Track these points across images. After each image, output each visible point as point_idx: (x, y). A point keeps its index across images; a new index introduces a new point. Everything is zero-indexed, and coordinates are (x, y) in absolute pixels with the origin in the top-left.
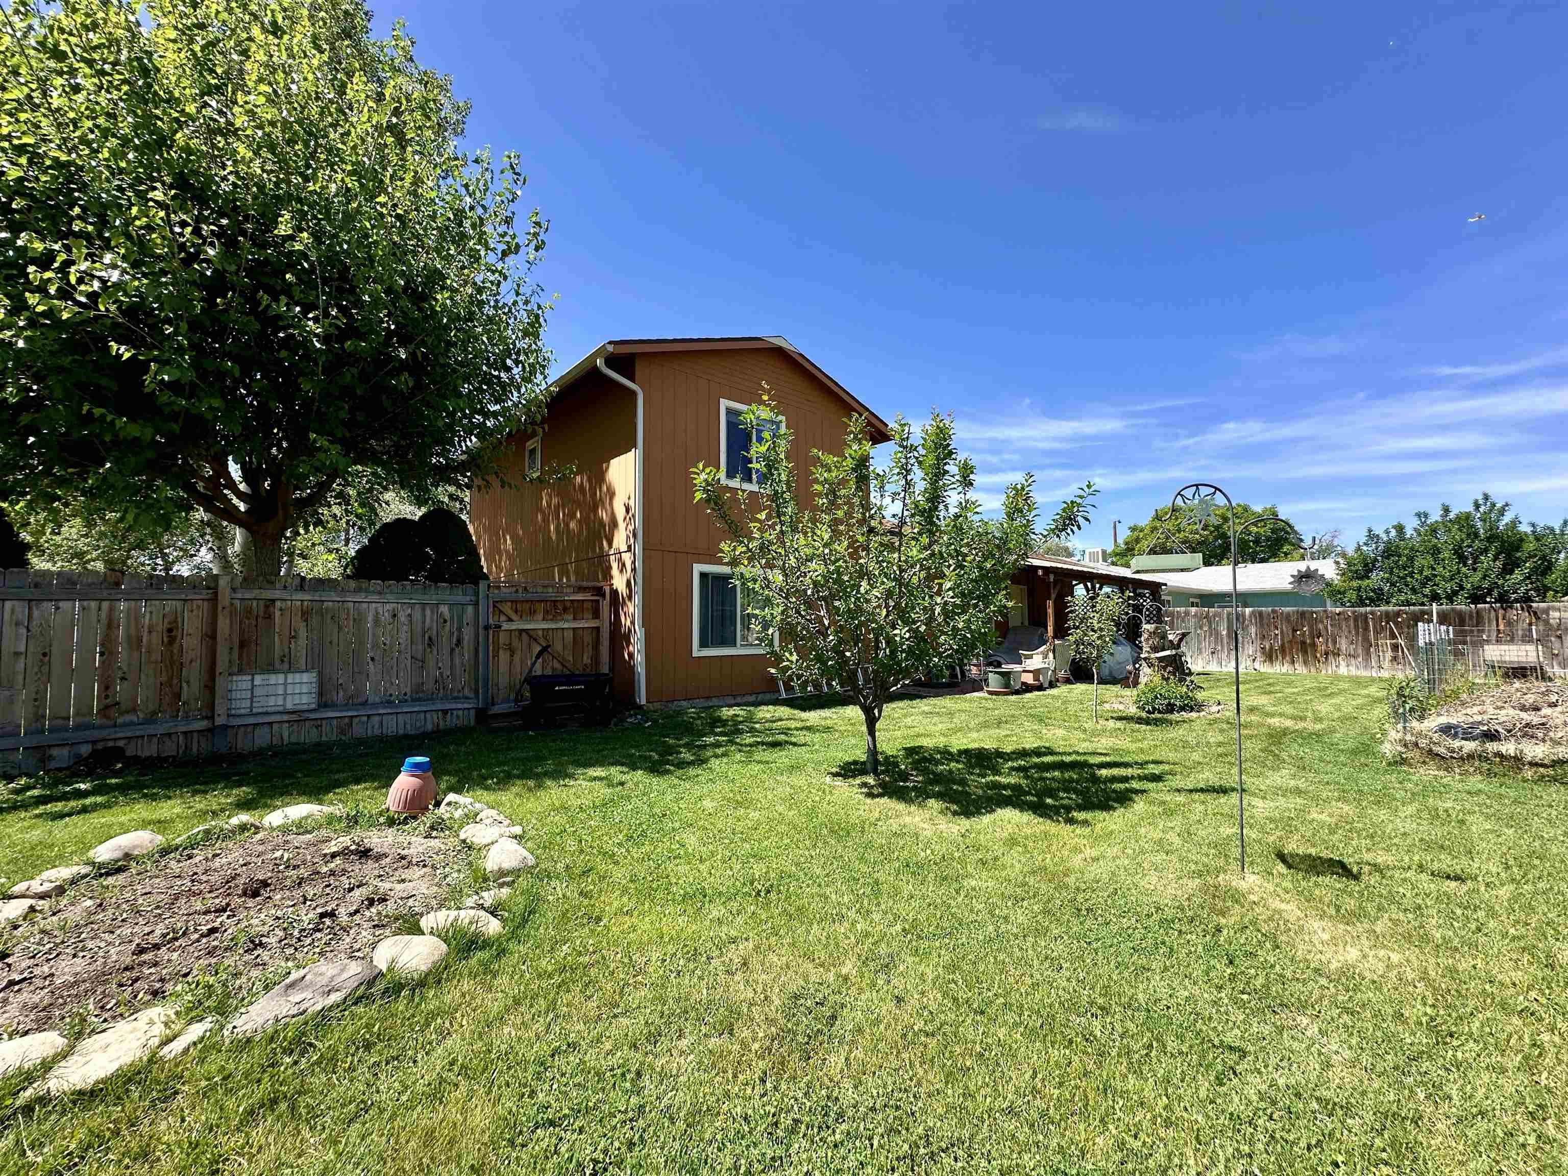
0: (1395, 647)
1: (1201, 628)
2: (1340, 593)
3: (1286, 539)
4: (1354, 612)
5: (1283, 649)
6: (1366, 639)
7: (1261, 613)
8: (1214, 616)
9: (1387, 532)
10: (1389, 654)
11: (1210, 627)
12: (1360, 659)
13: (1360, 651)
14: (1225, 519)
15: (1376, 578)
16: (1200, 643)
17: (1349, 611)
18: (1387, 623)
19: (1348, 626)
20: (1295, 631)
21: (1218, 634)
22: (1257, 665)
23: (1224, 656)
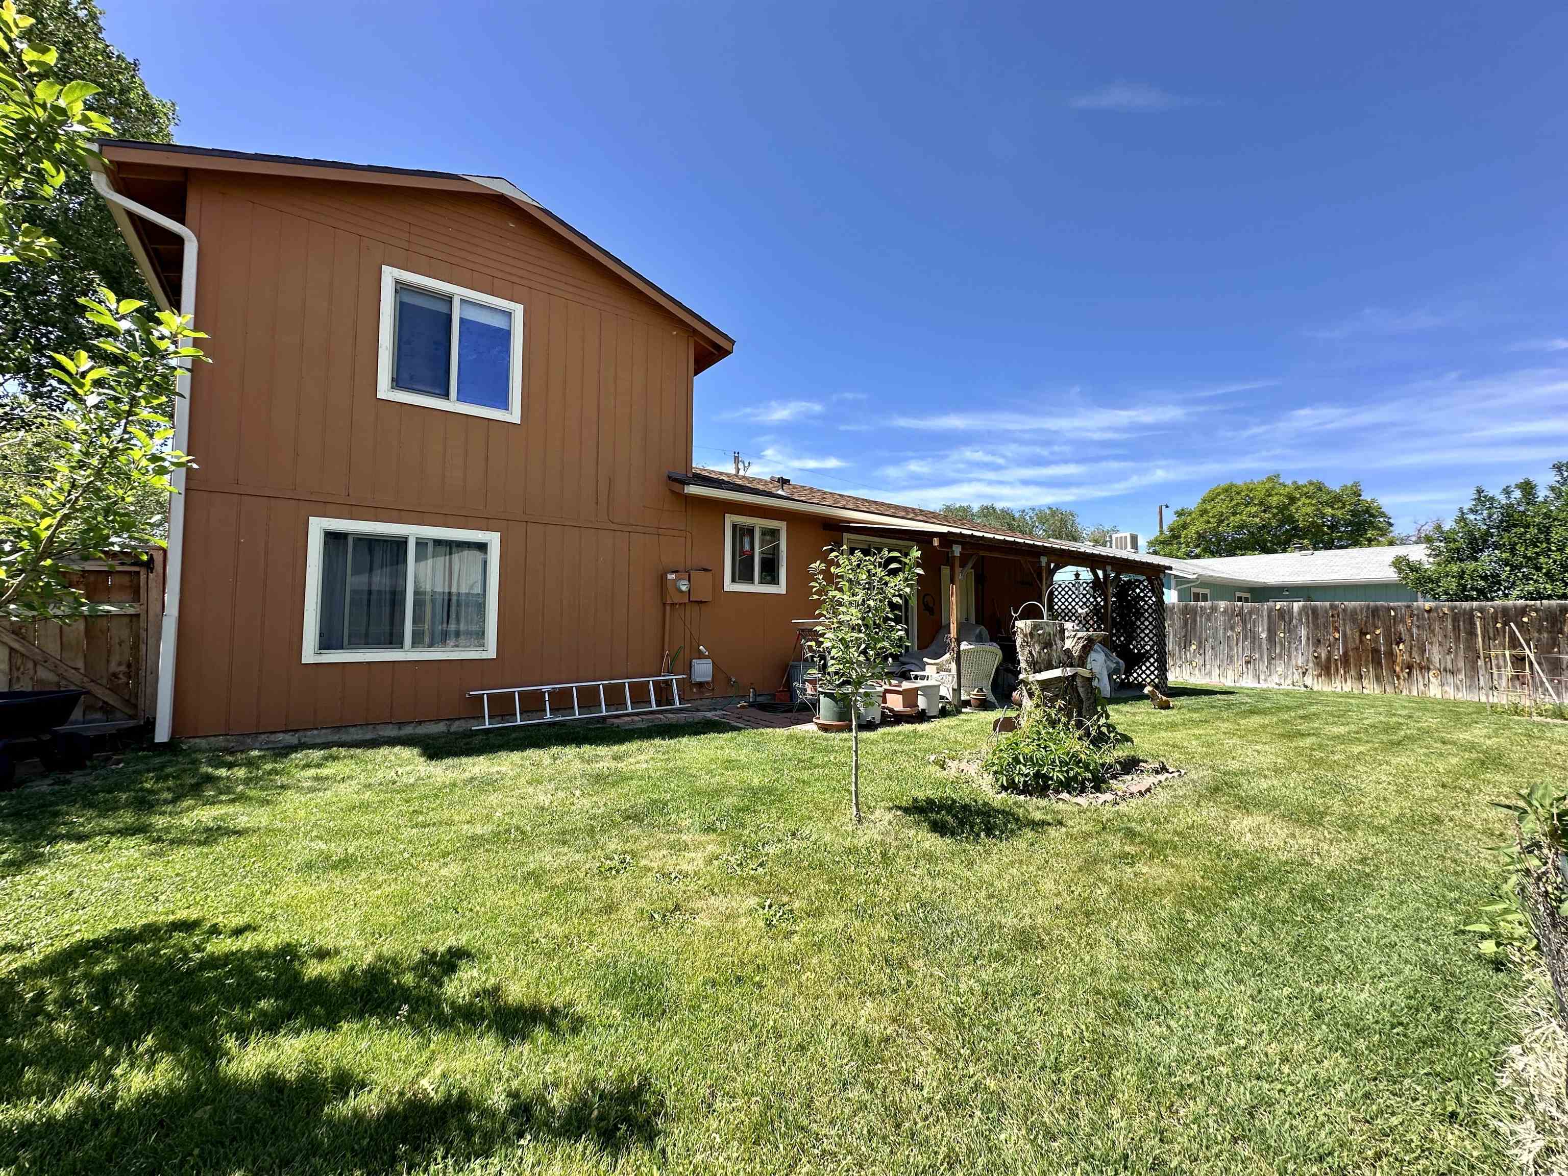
0: (1519, 661)
1: (1232, 629)
2: (1432, 581)
3: (1371, 523)
4: (1452, 609)
5: (1345, 660)
6: (1471, 647)
7: (1314, 610)
8: (1251, 613)
9: (1507, 492)
10: (1509, 671)
11: (1245, 628)
12: (1462, 676)
13: (1461, 664)
14: (1292, 500)
15: (1487, 561)
16: (1230, 648)
17: (1446, 606)
18: (1505, 624)
19: (1444, 629)
20: (1363, 634)
21: (1254, 638)
22: (1308, 680)
23: (1263, 667)
